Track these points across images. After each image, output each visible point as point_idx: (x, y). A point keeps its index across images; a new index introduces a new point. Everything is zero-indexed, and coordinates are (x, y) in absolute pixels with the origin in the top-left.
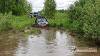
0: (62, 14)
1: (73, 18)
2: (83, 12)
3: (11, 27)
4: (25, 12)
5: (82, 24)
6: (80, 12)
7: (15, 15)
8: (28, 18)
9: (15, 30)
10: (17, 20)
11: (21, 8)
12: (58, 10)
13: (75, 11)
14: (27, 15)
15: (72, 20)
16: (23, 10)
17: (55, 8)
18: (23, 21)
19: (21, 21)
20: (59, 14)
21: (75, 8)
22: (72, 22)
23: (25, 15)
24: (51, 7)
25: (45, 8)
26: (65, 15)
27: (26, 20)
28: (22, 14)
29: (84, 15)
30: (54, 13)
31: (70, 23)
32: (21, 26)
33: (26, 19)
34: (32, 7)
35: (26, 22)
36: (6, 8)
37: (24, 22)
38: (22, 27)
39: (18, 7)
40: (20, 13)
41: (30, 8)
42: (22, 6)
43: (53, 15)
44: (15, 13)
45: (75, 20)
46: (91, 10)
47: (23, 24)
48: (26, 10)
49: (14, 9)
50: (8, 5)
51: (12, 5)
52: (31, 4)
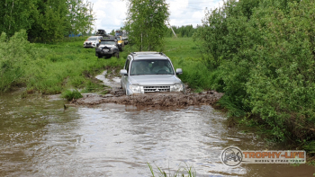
0: (185, 39)
1: (218, 52)
2: (249, 35)
3: (21, 80)
4: (70, 30)
5: (246, 74)
6: (239, 33)
7: (38, 42)
8: (79, 52)
9: (32, 88)
10: (42, 57)
11: (56, 18)
12: (174, 28)
13: (225, 30)
14: (76, 40)
15: (216, 59)
16: (64, 24)
17: (163, 22)
18: (61, 60)
19: (54, 60)
20: (176, 38)
21: (225, 20)
22: (215, 67)
23: (68, 41)
24: (152, 19)
25: (132, 21)
26: (193, 45)
27: (72, 59)
28: (58, 37)
29: (252, 45)
30: (162, 36)
31: (208, 68)
32: (51, 78)
33: (72, 54)
34: (91, 16)
35: (72, 63)
36: (9, 19)
37: (64, 65)
38: (56, 80)
39: (47, 15)
40: (53, 35)
41: (87, 19)
42: (61, 13)
43: (158, 43)
44: (37, 34)
45: (225, 58)
46: (273, 27)
47: (60, 72)
48: (73, 25)
49: (34, 21)
50: (15, 8)
51: (28, 9)
52: (88, 8)
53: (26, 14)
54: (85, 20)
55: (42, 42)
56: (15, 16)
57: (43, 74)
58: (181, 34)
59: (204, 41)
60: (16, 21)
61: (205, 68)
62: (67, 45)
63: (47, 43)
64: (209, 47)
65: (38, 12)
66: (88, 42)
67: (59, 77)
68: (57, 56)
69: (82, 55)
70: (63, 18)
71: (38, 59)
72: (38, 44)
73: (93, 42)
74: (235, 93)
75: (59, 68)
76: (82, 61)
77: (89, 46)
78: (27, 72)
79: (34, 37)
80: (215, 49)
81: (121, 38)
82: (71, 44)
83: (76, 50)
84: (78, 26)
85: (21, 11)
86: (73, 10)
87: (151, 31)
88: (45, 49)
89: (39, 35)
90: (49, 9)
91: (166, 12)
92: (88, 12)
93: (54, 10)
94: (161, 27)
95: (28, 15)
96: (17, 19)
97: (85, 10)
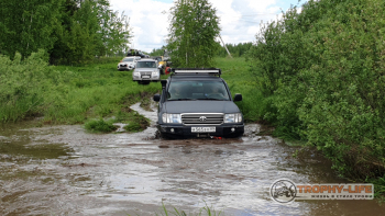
0: (241, 60)
2: (308, 53)
3: (38, 109)
4: (102, 51)
7: (63, 63)
8: (112, 75)
9: (51, 118)
10: (65, 82)
11: (85, 35)
12: (229, 47)
14: (109, 62)
16: (94, 43)
17: (212, 38)
18: (89, 85)
19: (80, 86)
20: (230, 59)
23: (99, 62)
25: (175, 38)
27: (102, 84)
28: (87, 58)
30: (211, 55)
31: (264, 93)
32: (75, 107)
33: (103, 78)
34: (127, 33)
35: (101, 88)
36: (27, 36)
37: (92, 91)
38: (80, 108)
39: (74, 31)
40: (81, 55)
41: (122, 36)
42: (90, 28)
43: (207, 65)
44: (61, 54)
47: (85, 99)
48: (106, 44)
49: (57, 39)
50: (34, 23)
51: (49, 24)
52: (123, 22)
53: (47, 30)
54: (119, 38)
55: (68, 64)
56: (35, 33)
57: (64, 102)
58: (238, 53)
59: (259, 62)
60: (35, 38)
61: (260, 93)
62: (97, 68)
63: (74, 65)
64: (265, 68)
65: (61, 28)
66: (123, 64)
67: (84, 105)
68: (84, 81)
69: (114, 79)
70: (93, 35)
71: (60, 85)
72: (62, 67)
73: (129, 64)
74: (292, 123)
75: (85, 94)
76: (114, 87)
77: (124, 68)
78: (46, 99)
79: (58, 57)
80: (272, 71)
81: (164, 58)
82: (102, 66)
83: (108, 74)
84: (111, 45)
85: (41, 27)
86: (105, 25)
87: (199, 51)
88: (71, 72)
89: (64, 56)
90: (76, 24)
91: (216, 27)
92: (124, 28)
93: (82, 26)
94: (209, 45)
95: (49, 31)
96: (37, 36)
97: (120, 25)
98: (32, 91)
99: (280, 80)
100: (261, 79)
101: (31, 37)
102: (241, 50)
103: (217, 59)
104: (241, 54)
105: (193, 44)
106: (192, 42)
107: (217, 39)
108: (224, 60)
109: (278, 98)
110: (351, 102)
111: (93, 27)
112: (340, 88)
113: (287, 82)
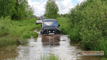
3: (8, 32)
4: (26, 16)
7: (15, 20)
8: (29, 23)
9: (12, 35)
10: (16, 25)
11: (21, 12)
14: (28, 19)
16: (24, 14)
18: (23, 26)
19: (20, 26)
20: (62, 18)
23: (25, 19)
25: (46, 12)
28: (22, 18)
33: (26, 24)
34: (33, 11)
35: (26, 27)
39: (18, 11)
40: (20, 17)
44: (15, 17)
47: (21, 30)
48: (27, 14)
49: (13, 13)
50: (7, 9)
51: (11, 9)
52: (32, 8)
53: (11, 11)
54: (31, 12)
55: (17, 20)
56: (7, 11)
57: (15, 30)
58: (64, 16)
59: (69, 19)
60: (7, 13)
61: (70, 27)
62: (25, 21)
63: (18, 20)
64: (71, 20)
65: (15, 10)
67: (21, 32)
68: (21, 24)
70: (24, 12)
72: (15, 21)
75: (21, 28)
76: (30, 26)
78: (10, 30)
79: (14, 18)
82: (26, 20)
83: (28, 23)
84: (29, 15)
85: (9, 10)
86: (27, 9)
87: (53, 16)
88: (17, 22)
89: (16, 18)
90: (19, 9)
91: (58, 9)
92: (32, 10)
93: (21, 9)
94: (56, 14)
95: (12, 11)
96: (8, 12)
97: (31, 9)
98: (6, 28)
99: (75, 24)
100: (70, 24)
101: (6, 12)
102: (65, 16)
103: (58, 18)
104: (65, 17)
105: (51, 14)
106: (51, 13)
107: (58, 13)
108: (60, 18)
109: (75, 29)
110: (94, 29)
111: (24, 10)
112: (92, 26)
113: (77, 24)
